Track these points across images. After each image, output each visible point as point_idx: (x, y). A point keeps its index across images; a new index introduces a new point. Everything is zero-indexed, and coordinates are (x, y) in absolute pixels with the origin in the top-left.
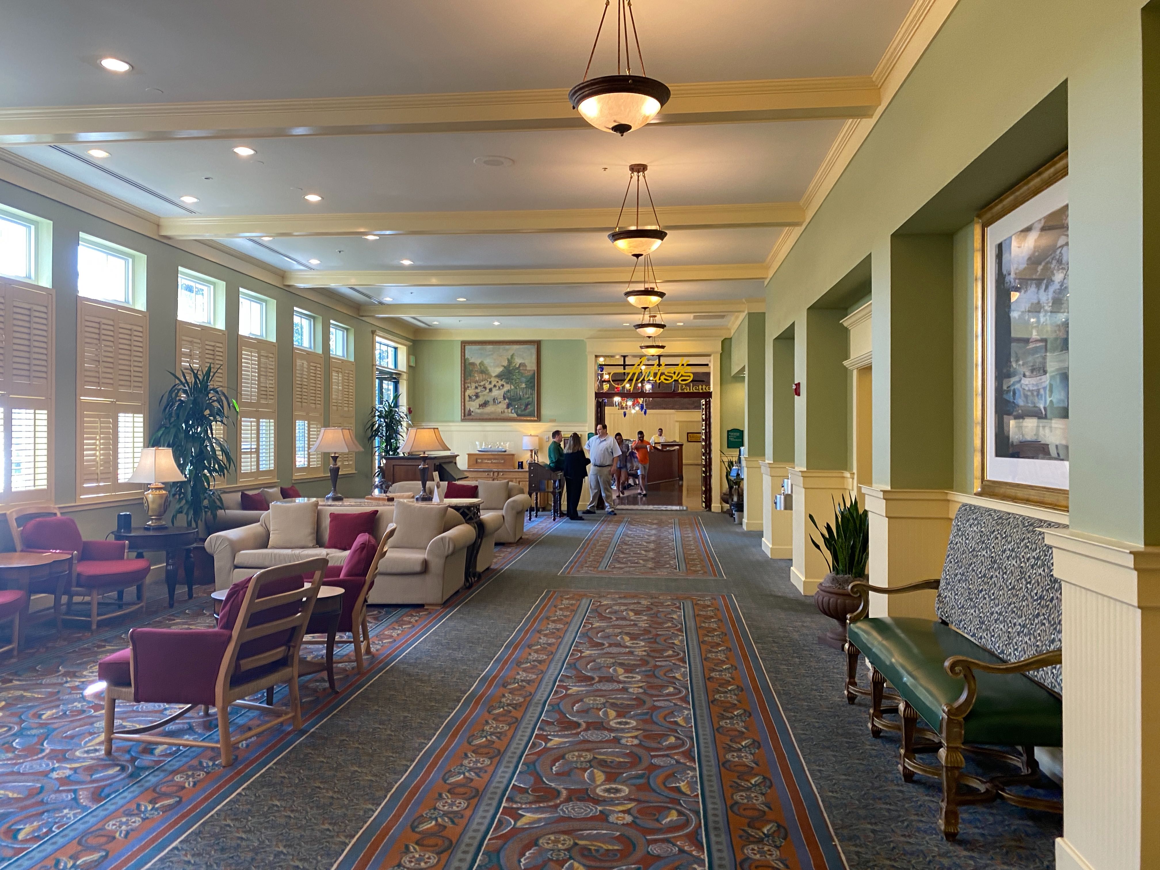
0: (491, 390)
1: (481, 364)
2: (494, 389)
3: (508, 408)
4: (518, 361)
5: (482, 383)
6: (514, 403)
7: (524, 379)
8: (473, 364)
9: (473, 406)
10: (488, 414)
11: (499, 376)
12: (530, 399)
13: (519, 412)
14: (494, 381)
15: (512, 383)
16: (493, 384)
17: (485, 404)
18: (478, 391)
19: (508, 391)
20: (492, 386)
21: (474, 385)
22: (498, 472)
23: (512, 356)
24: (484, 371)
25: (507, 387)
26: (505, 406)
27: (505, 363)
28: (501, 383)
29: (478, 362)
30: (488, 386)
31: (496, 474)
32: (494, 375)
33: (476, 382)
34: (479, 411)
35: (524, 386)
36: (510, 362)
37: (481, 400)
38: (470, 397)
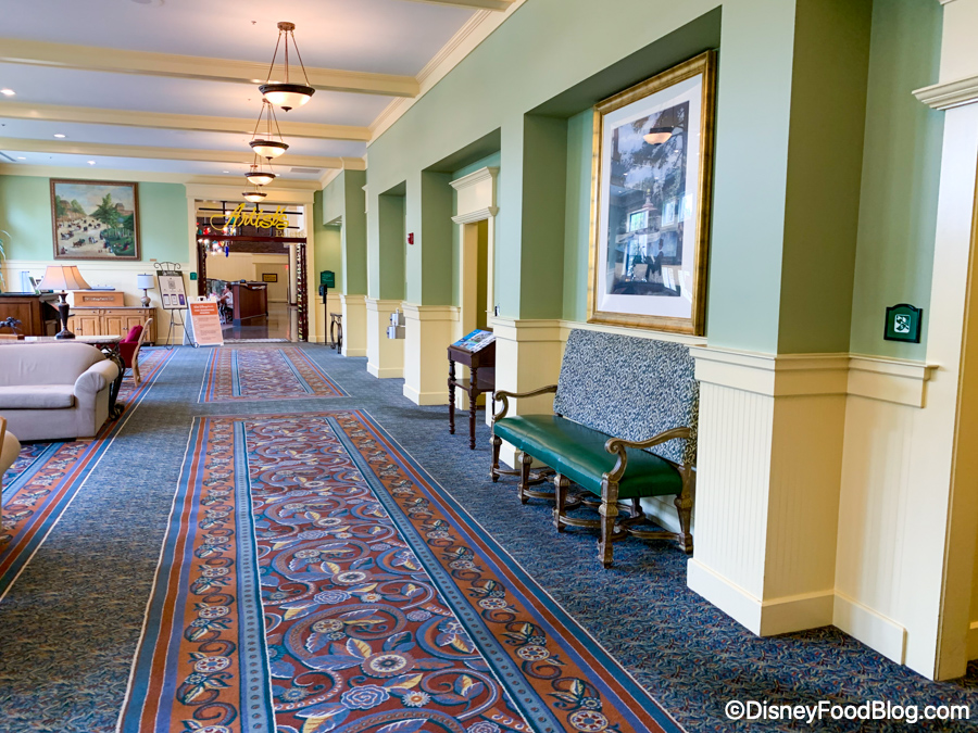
0: (86, 229)
1: (74, 202)
2: (89, 229)
3: (105, 247)
4: (114, 202)
5: (76, 222)
6: (112, 243)
7: (122, 220)
8: (65, 202)
9: (67, 244)
10: (84, 253)
11: (96, 215)
12: (129, 240)
13: (118, 251)
14: (89, 220)
15: (109, 223)
16: (88, 223)
17: (80, 243)
18: (72, 229)
19: (105, 231)
20: (87, 225)
21: (66, 224)
23: (108, 196)
24: (77, 210)
25: (104, 227)
26: (102, 245)
27: (101, 203)
28: (96, 222)
29: (70, 200)
30: (83, 225)
32: (88, 214)
33: (70, 220)
34: (74, 250)
35: (121, 226)
36: (105, 202)
37: (76, 239)
38: (63, 236)
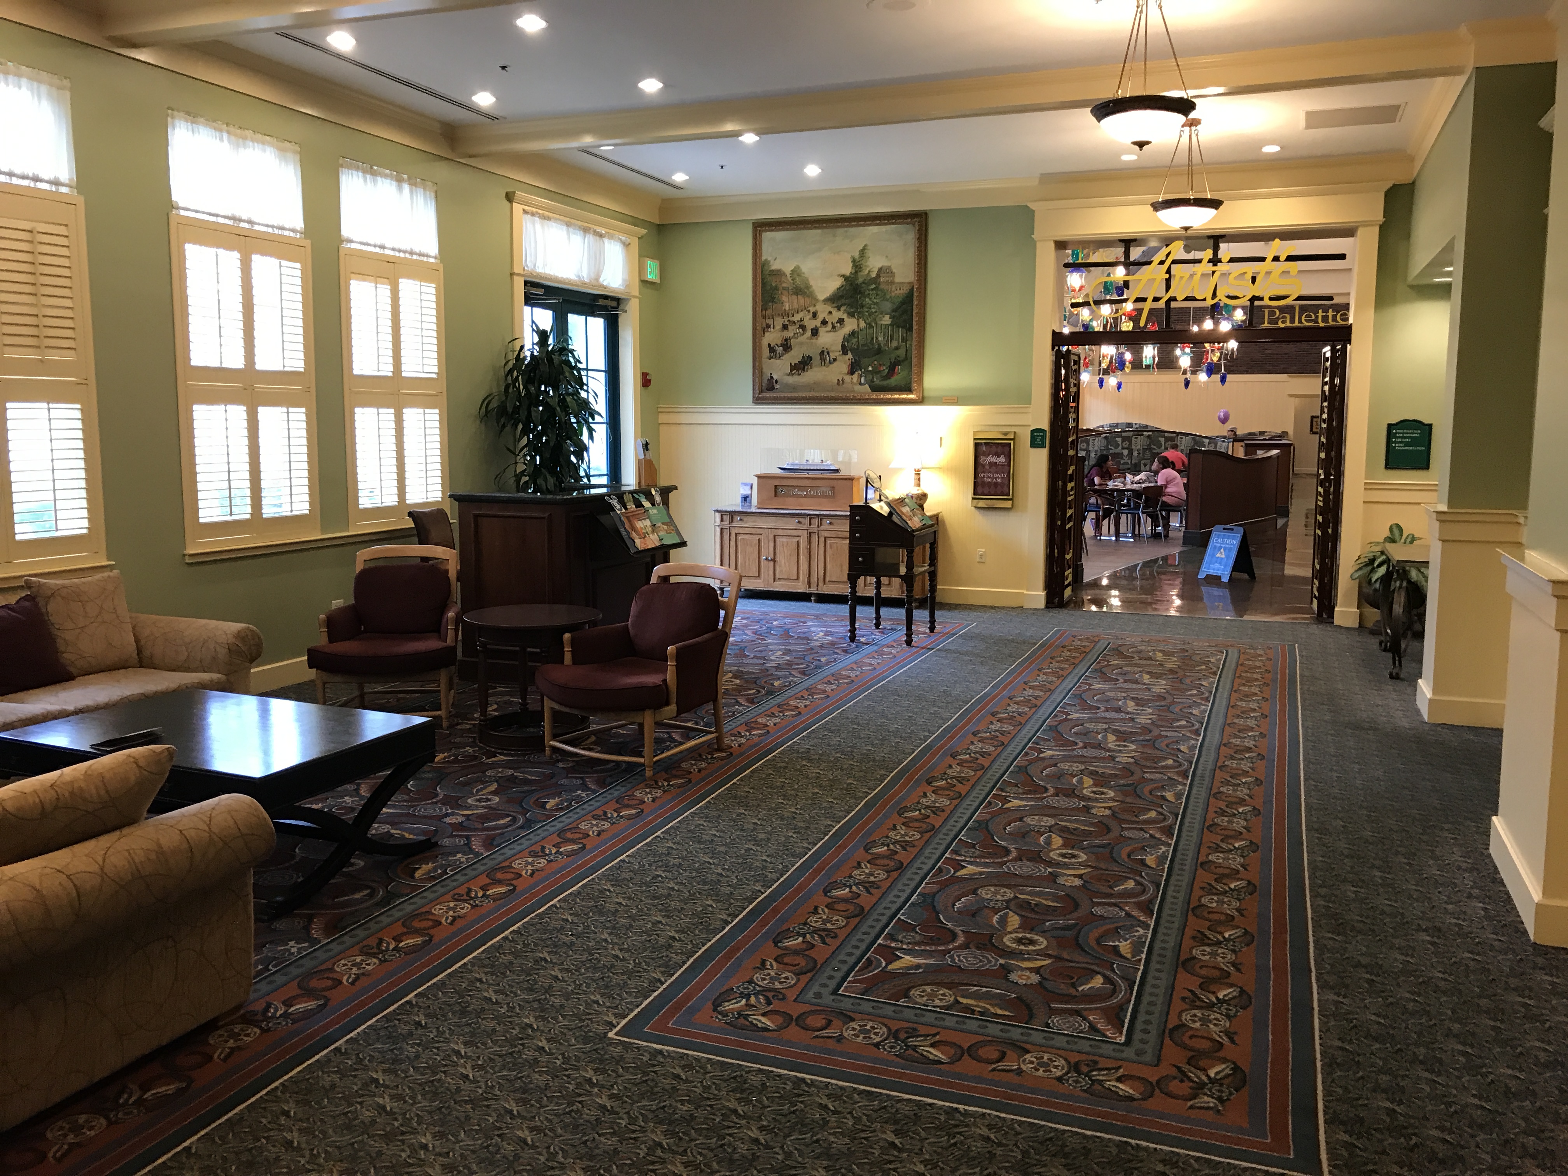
0: (815, 332)
1: (796, 272)
2: (822, 331)
3: (852, 372)
4: (874, 264)
5: (797, 318)
6: (865, 361)
7: (888, 306)
8: (779, 273)
9: (779, 369)
10: (810, 387)
11: (836, 300)
12: (902, 352)
13: (877, 381)
14: (823, 311)
15: (861, 315)
16: (821, 317)
17: (803, 365)
18: (789, 334)
19: (853, 334)
20: (817, 323)
21: (779, 322)
22: (821, 517)
23: (863, 252)
24: (802, 290)
25: (851, 325)
26: (845, 368)
27: (848, 270)
28: (837, 315)
29: (787, 269)
30: (810, 324)
31: (815, 521)
32: (822, 296)
33: (785, 314)
34: (791, 380)
35: (887, 320)
36: (857, 266)
37: (794, 356)
38: (772, 349)
